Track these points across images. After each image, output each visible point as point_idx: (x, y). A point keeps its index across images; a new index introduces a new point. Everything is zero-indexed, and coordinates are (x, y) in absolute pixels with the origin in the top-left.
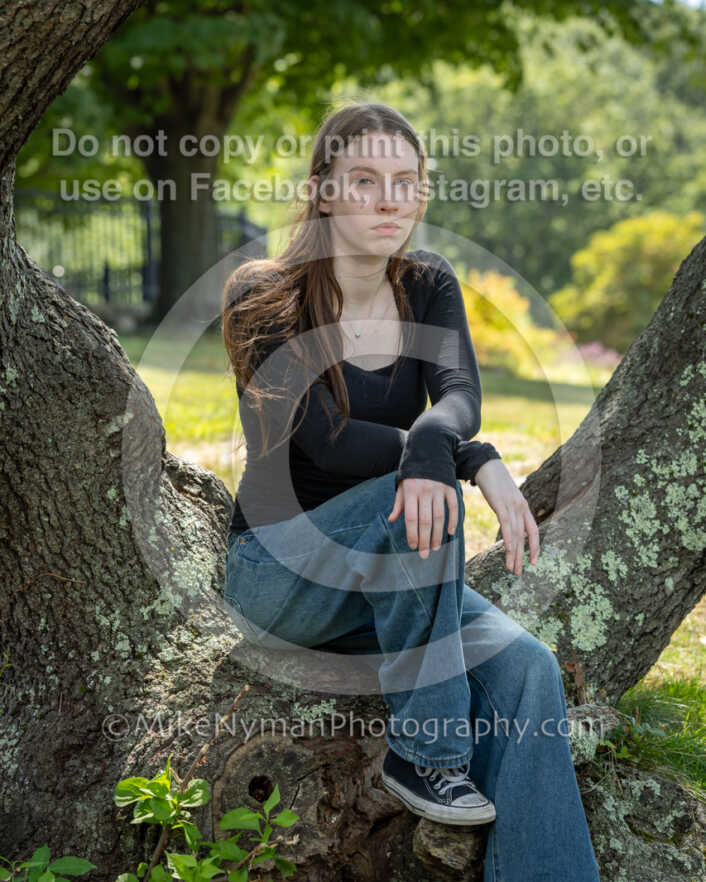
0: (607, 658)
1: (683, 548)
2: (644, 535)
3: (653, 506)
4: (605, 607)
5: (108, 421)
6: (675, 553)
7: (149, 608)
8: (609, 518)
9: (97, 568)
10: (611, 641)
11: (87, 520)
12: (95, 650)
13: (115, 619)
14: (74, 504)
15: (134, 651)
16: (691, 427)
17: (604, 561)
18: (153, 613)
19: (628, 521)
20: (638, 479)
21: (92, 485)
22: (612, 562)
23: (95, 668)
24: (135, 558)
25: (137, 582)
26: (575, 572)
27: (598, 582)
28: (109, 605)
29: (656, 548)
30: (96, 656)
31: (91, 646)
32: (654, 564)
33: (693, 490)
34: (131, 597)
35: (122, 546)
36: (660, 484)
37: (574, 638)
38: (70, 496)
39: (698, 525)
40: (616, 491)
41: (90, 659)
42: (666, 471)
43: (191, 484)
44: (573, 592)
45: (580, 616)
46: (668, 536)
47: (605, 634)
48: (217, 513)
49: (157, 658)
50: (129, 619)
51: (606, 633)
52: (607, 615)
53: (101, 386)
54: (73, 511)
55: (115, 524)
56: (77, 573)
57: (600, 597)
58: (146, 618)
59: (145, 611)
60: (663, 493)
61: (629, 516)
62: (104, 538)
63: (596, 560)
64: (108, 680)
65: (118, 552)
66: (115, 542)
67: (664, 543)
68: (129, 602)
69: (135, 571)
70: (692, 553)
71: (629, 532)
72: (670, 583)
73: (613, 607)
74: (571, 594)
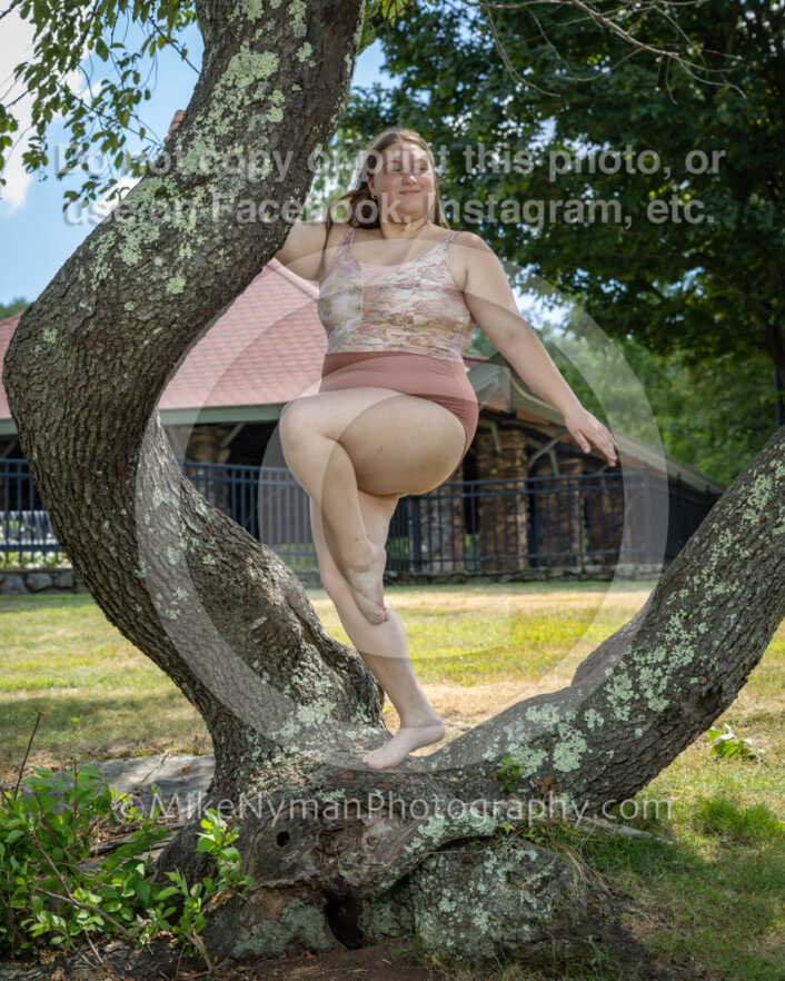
0: (581, 777)
1: (649, 709)
2: (621, 700)
3: (630, 682)
4: (582, 745)
6: (643, 712)
10: (584, 767)
16: (668, 632)
17: (586, 715)
19: (610, 690)
20: (622, 664)
22: (593, 717)
26: (563, 721)
29: (629, 708)
32: (626, 719)
33: (659, 672)
36: (637, 668)
37: (555, 763)
39: (660, 695)
42: (643, 659)
44: (559, 734)
45: (561, 749)
46: (638, 701)
47: (578, 762)
51: (580, 761)
52: (582, 750)
57: (578, 738)
60: (639, 673)
61: (612, 687)
63: (580, 715)
67: (634, 706)
70: (655, 712)
71: (609, 698)
73: (588, 744)
74: (557, 735)
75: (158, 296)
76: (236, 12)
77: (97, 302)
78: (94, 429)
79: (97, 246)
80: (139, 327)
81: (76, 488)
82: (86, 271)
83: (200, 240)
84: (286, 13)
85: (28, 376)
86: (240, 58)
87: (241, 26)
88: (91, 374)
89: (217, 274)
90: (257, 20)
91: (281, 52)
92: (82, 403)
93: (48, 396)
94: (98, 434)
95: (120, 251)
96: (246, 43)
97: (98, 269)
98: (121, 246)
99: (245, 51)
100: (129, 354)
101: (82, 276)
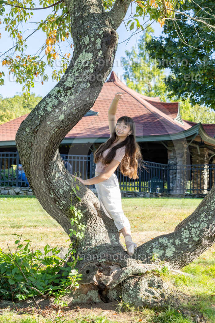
1: (193, 240)
2: (186, 237)
3: (189, 232)
4: (174, 249)
6: (192, 241)
10: (174, 255)
16: (200, 218)
17: (176, 241)
19: (183, 234)
20: (187, 227)
22: (177, 242)
26: (169, 242)
27: (173, 245)
29: (188, 240)
32: (187, 242)
33: (197, 230)
36: (191, 228)
37: (166, 254)
39: (197, 236)
42: (193, 226)
45: (168, 250)
46: (190, 238)
57: (173, 247)
60: (191, 230)
63: (174, 241)
70: (195, 241)
71: (183, 236)
72: (190, 246)
73: (176, 249)
74: (167, 246)
75: (57, 120)
76: (82, 42)
77: (40, 121)
78: (39, 156)
79: (41, 106)
80: (51, 128)
81: (34, 172)
82: (38, 112)
83: (69, 105)
84: (95, 42)
85: (22, 141)
86: (82, 54)
87: (83, 45)
88: (38, 141)
89: (73, 114)
90: (88, 44)
91: (93, 53)
92: (36, 149)
93: (27, 146)
94: (40, 157)
95: (47, 107)
96: (84, 50)
97: (41, 112)
98: (47, 106)
99: (84, 52)
100: (48, 136)
101: (37, 114)
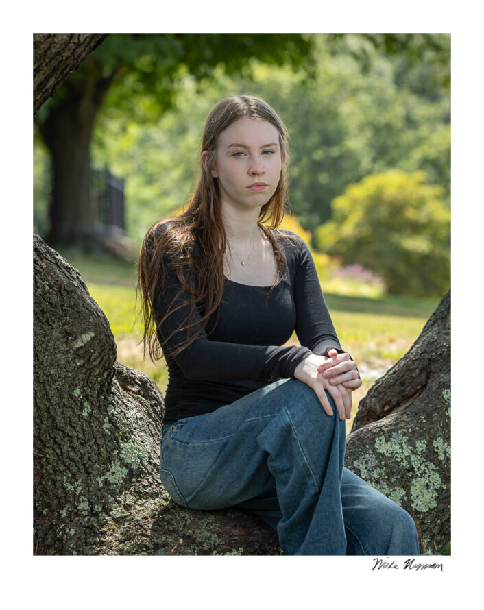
0: (437, 517)
5: (76, 338)
7: (103, 478)
8: (438, 413)
9: (66, 448)
10: (440, 505)
11: (59, 412)
12: (63, 509)
13: (78, 485)
14: (49, 400)
15: (92, 510)
17: (435, 445)
18: (106, 481)
21: (63, 385)
22: (442, 447)
23: (63, 522)
24: (93, 440)
25: (95, 458)
26: (415, 453)
27: (431, 461)
28: (73, 475)
30: (64, 513)
31: (60, 506)
34: (90, 470)
35: (84, 431)
37: (413, 502)
38: (47, 394)
40: (444, 393)
41: (60, 515)
43: (133, 385)
44: (413, 468)
45: (418, 485)
47: (435, 499)
48: (152, 406)
49: (109, 515)
50: (88, 486)
51: (437, 499)
52: (437, 485)
53: (71, 312)
54: (48, 405)
55: (79, 415)
56: (51, 451)
57: (432, 472)
58: (101, 485)
59: (100, 480)
62: (71, 425)
63: (430, 444)
64: (72, 532)
65: (81, 436)
66: (78, 429)
68: (89, 473)
69: (93, 450)
